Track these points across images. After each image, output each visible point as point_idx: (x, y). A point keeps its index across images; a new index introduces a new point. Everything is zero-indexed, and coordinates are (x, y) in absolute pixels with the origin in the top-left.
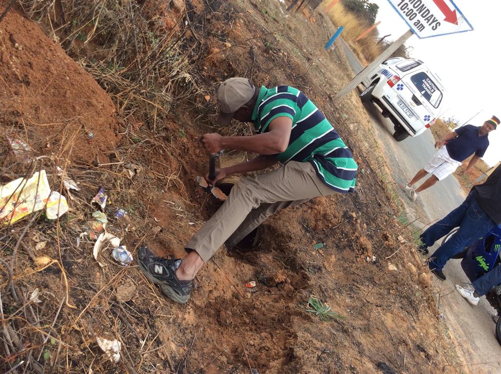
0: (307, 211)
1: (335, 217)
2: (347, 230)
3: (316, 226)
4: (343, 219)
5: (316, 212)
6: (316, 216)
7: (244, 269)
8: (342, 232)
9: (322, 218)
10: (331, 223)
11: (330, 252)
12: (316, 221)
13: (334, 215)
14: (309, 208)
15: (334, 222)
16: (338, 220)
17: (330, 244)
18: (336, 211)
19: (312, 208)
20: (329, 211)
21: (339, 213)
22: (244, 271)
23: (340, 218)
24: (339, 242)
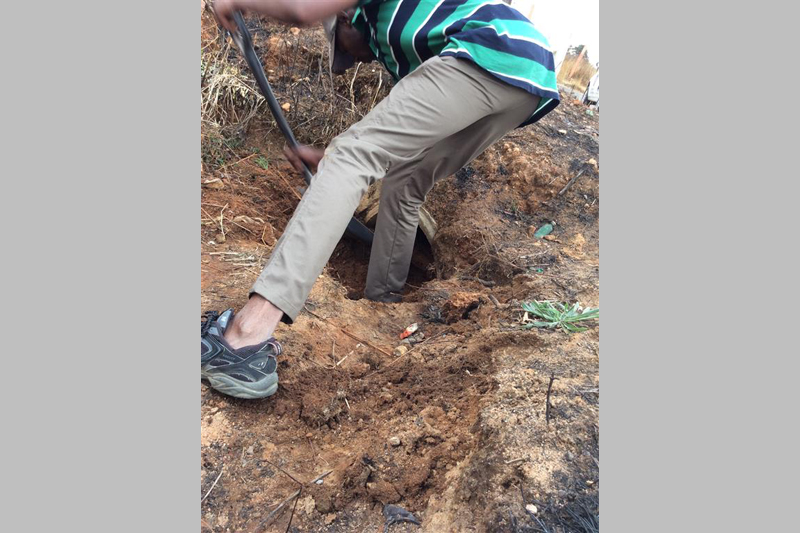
0: (502, 190)
1: (556, 175)
2: (590, 187)
3: (528, 206)
4: (572, 173)
5: (518, 183)
6: (522, 189)
7: (397, 312)
8: (581, 194)
9: (533, 189)
10: (551, 187)
11: (570, 233)
12: (525, 197)
13: (551, 173)
14: (504, 184)
15: (558, 184)
16: (564, 178)
17: (566, 220)
18: (553, 165)
19: (509, 182)
20: (539, 171)
21: (560, 166)
22: (397, 316)
23: (566, 173)
24: (583, 211)
